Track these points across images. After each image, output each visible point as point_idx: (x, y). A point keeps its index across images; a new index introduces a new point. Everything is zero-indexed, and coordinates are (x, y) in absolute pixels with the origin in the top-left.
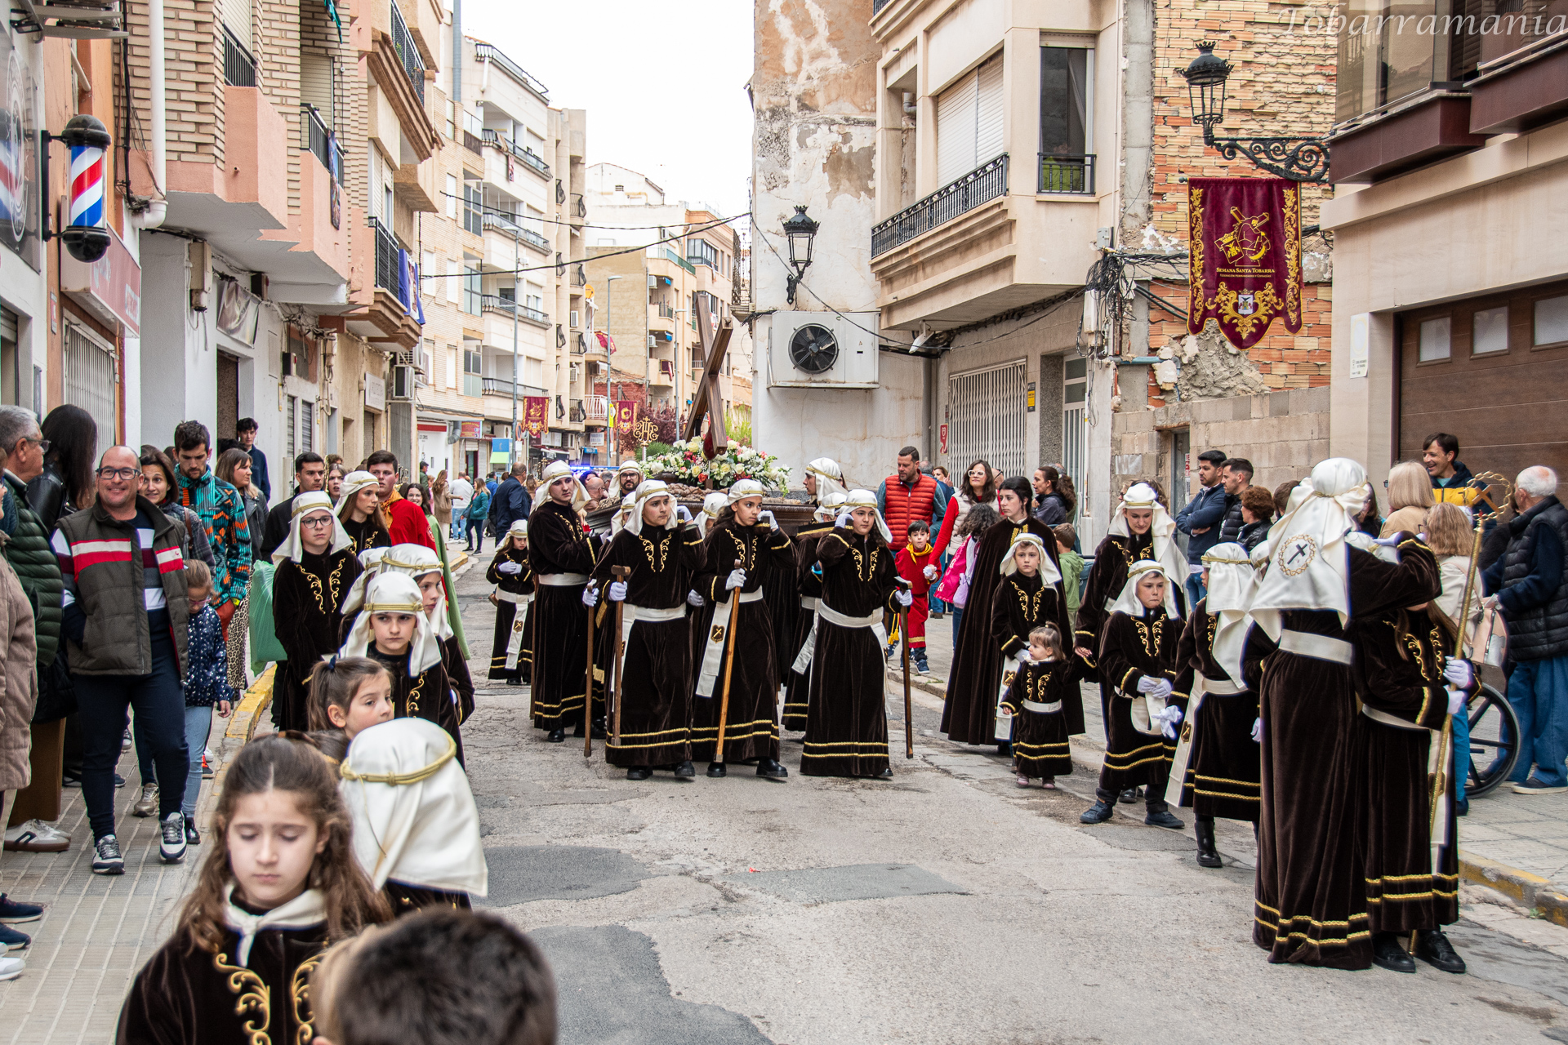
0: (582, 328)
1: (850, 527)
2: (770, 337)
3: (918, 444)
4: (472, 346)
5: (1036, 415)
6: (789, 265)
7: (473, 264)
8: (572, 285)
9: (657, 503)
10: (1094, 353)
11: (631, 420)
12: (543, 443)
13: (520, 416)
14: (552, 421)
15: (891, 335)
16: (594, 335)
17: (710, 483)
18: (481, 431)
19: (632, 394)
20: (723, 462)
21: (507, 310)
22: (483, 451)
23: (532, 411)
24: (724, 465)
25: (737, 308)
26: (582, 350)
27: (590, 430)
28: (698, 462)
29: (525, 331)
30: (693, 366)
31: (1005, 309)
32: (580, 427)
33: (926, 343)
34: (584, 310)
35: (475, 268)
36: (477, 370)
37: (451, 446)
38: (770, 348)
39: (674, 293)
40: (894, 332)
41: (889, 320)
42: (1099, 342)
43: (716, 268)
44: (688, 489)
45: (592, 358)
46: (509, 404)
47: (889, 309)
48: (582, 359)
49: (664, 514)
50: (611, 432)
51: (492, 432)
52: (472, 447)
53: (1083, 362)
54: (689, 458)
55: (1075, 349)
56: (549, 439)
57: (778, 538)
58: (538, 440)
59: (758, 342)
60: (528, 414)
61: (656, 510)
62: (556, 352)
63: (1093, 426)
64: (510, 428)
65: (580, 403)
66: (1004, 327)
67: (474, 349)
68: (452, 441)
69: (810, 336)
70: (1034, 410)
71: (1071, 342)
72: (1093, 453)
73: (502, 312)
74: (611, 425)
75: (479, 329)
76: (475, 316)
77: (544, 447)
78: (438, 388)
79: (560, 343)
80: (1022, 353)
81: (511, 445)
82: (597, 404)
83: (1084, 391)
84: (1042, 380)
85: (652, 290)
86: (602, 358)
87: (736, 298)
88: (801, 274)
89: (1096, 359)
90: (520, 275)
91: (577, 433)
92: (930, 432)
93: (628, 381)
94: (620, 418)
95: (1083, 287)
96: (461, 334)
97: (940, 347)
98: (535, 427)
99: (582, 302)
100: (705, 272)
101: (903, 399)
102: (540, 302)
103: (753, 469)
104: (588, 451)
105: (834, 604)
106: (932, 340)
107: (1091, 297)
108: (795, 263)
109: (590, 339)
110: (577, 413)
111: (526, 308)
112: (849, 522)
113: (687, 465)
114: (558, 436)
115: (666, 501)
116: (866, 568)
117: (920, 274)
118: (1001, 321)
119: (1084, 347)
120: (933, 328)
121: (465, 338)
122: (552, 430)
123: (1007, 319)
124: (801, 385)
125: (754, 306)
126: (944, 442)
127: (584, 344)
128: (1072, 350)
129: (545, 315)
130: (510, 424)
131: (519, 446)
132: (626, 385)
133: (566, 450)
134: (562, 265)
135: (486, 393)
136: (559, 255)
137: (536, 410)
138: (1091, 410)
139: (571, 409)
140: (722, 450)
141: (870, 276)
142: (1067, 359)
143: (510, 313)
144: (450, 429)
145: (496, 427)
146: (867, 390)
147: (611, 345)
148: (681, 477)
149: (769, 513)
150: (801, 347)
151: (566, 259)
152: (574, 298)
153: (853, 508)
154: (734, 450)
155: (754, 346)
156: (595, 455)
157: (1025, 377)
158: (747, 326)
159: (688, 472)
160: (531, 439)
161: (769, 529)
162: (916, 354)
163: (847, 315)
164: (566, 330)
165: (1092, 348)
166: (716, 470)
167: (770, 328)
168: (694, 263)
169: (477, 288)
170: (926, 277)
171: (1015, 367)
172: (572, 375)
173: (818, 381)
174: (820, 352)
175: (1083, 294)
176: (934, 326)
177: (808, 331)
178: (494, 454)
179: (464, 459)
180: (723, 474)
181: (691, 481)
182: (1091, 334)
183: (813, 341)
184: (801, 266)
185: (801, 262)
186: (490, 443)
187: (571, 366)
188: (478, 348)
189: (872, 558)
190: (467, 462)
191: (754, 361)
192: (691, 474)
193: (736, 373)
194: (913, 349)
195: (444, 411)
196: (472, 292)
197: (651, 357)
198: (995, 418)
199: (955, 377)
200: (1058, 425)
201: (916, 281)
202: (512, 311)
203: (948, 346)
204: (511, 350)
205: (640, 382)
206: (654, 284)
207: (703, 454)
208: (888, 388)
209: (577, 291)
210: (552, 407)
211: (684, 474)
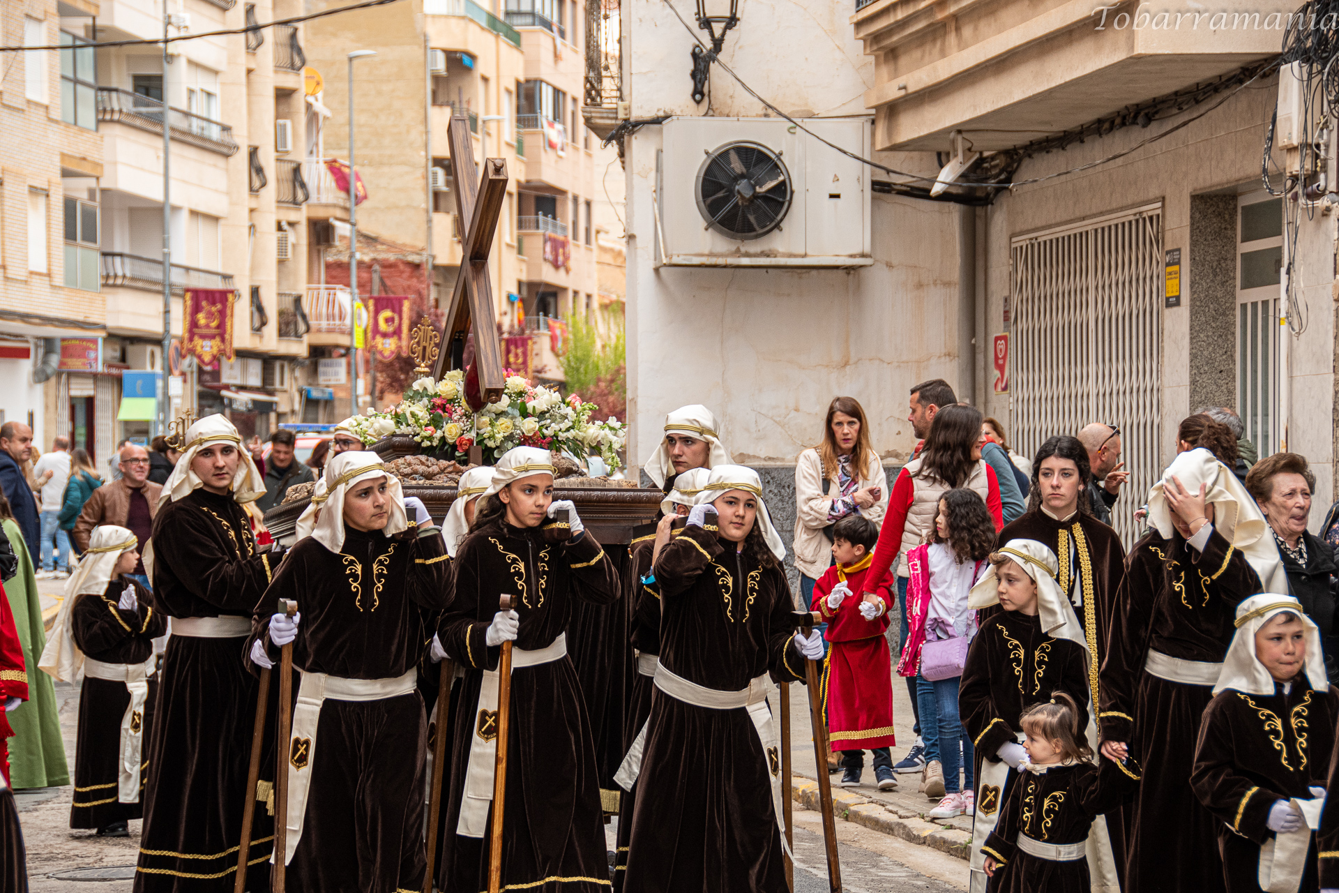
0: (301, 156)
1: (712, 528)
2: (659, 169)
3: (951, 374)
4: (80, 189)
5: (1183, 312)
6: (695, 25)
7: (78, 26)
8: (278, 68)
9: (367, 492)
10: (1299, 189)
11: (397, 332)
12: (225, 380)
13: (178, 327)
14: (242, 336)
15: (894, 160)
16: (323, 168)
17: (476, 452)
18: (100, 357)
19: (400, 282)
20: (502, 414)
21: (149, 117)
22: (104, 397)
23: (202, 318)
24: (502, 420)
25: (595, 112)
26: (300, 196)
27: (319, 353)
28: (455, 416)
29: (185, 161)
30: (521, 225)
31: (1120, 104)
32: (299, 349)
33: (963, 176)
34: (302, 118)
35: (81, 33)
36: (90, 236)
37: (39, 388)
38: (659, 190)
39: (480, 84)
40: (902, 155)
41: (890, 132)
42: (1308, 165)
43: (562, 34)
44: (435, 465)
45: (320, 213)
46: (156, 303)
47: (891, 110)
48: (301, 216)
49: (380, 511)
50: (360, 358)
51: (123, 358)
52: (82, 389)
53: (1275, 208)
54: (440, 409)
55: (1259, 182)
56: (237, 371)
57: (583, 548)
58: (216, 374)
59: (636, 180)
60: (194, 324)
61: (367, 504)
62: (247, 201)
63: (1296, 333)
64: (157, 350)
65: (298, 300)
66: (1118, 141)
67: (84, 196)
68: (41, 376)
69: (737, 166)
70: (1177, 303)
71: (1252, 168)
72: (1296, 386)
73: (138, 122)
74: (358, 342)
75: (93, 155)
76: (83, 130)
77: (227, 387)
78: (10, 273)
79: (257, 184)
80: (1154, 192)
81: (160, 383)
82: (331, 302)
83: (1279, 263)
84: (1194, 244)
85: (436, 79)
86: (339, 213)
87: (593, 92)
88: (718, 44)
89: (1302, 201)
90: (172, 48)
91: (292, 359)
92: (973, 350)
93: (392, 257)
94: (376, 330)
95: (1275, 56)
96: (56, 166)
97: (992, 184)
98: (207, 348)
99: (299, 102)
100: (539, 41)
101: (920, 286)
102: (216, 105)
103: (555, 426)
104: (315, 394)
105: (681, 668)
106: (977, 169)
107: (1291, 77)
108: (706, 23)
109: (317, 176)
110: (292, 320)
111: (187, 114)
112: (710, 518)
113: (436, 422)
114: (255, 368)
115: (383, 487)
116: (739, 598)
117: (952, 39)
118: (1111, 129)
119: (1278, 177)
120: (977, 146)
121: (66, 174)
122: (243, 354)
123: (1123, 124)
124: (721, 261)
125: (628, 109)
126: (1001, 368)
127: (303, 185)
128: (1254, 183)
129: (226, 129)
130: (158, 342)
131: (176, 385)
132: (387, 266)
133: (271, 393)
134: (256, 29)
135: (110, 282)
136: (250, 10)
137: (210, 315)
138: (1293, 302)
139: (281, 313)
140: (496, 394)
141: (854, 46)
142: (1244, 201)
143: (153, 124)
144: (36, 354)
145: (131, 349)
146: (849, 269)
147: (357, 187)
148: (426, 444)
149: (569, 504)
150: (720, 187)
151: (264, 15)
152: (283, 95)
153: (719, 493)
154: (520, 394)
155: (629, 186)
156: (329, 403)
157: (1159, 240)
158: (613, 148)
159: (439, 434)
160: (201, 372)
161: (568, 531)
162: (944, 197)
163: (809, 124)
164: (267, 158)
165: (1295, 178)
166: (487, 431)
167: (659, 152)
168: (519, 25)
169: (87, 75)
170: (962, 46)
171: (1141, 220)
172: (282, 245)
173: (752, 252)
174: (756, 196)
175: (1275, 71)
176: (979, 141)
177: (733, 157)
178: (126, 402)
179: (66, 414)
180: (500, 436)
181: (444, 450)
182: (1291, 149)
183: (742, 176)
184: (718, 28)
185: (718, 19)
186: (119, 380)
187: (280, 228)
188: (92, 193)
189: (750, 583)
190: (73, 418)
191: (629, 216)
192: (443, 439)
193: (603, 240)
194: (937, 189)
195: (25, 317)
196: (76, 81)
197: (436, 208)
198: (1101, 321)
199: (1022, 241)
200: (1228, 330)
201: (943, 54)
202: (158, 119)
203: (1008, 180)
204: (156, 194)
205: (415, 258)
206: (441, 65)
207: (463, 403)
208: (889, 265)
209: (288, 81)
210: (241, 311)
211: (430, 438)
